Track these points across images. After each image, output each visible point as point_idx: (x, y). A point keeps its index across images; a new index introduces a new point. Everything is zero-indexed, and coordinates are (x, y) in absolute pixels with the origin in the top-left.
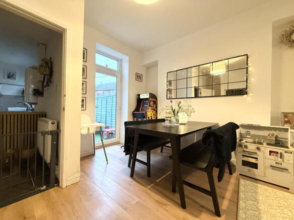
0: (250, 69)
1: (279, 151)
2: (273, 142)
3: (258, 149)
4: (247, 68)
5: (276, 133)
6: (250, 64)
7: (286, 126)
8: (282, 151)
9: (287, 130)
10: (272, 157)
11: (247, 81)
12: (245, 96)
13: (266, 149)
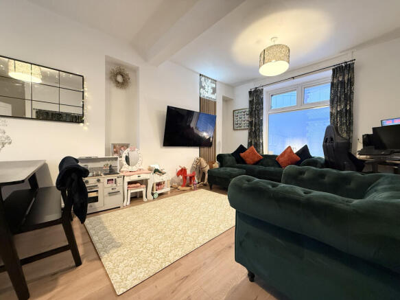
0: (86, 94)
1: (114, 178)
2: (108, 172)
3: (99, 181)
4: (83, 92)
5: (109, 163)
6: (86, 89)
7: (115, 156)
8: (116, 178)
9: (116, 159)
10: (109, 185)
11: (83, 107)
12: (81, 124)
13: (104, 179)
